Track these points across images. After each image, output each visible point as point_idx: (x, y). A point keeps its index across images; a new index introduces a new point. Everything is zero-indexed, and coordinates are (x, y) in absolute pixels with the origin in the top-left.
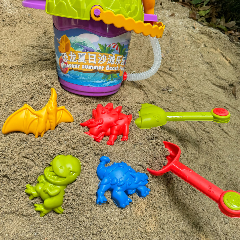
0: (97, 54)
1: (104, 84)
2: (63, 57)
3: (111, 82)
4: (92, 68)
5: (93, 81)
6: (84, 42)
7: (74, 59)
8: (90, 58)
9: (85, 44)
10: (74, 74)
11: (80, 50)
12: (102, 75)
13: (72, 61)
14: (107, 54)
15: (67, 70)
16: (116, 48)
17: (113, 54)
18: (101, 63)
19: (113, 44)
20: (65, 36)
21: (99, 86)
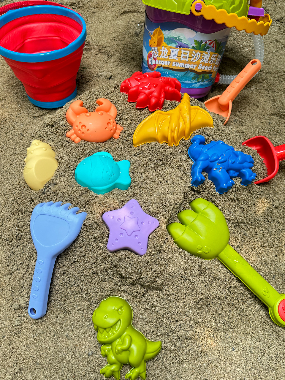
0: (191, 51)
1: (193, 85)
2: (153, 52)
3: (201, 83)
4: (183, 67)
5: (182, 81)
6: (179, 37)
7: (165, 55)
8: (182, 55)
11: (174, 45)
12: (193, 75)
13: (163, 57)
14: (202, 51)
15: (155, 67)
16: (212, 45)
17: (208, 51)
18: (193, 61)
19: (209, 41)
20: (159, 29)
21: (188, 87)
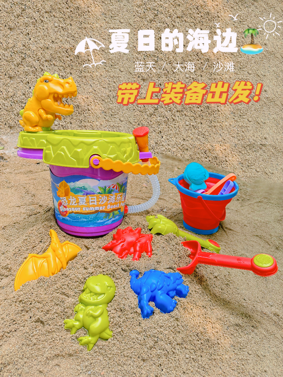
0: (98, 196)
1: (106, 223)
2: (62, 201)
3: (113, 219)
4: (93, 210)
5: (95, 222)
6: (84, 187)
7: (74, 203)
8: (90, 201)
9: (85, 189)
10: (75, 217)
11: (81, 194)
12: (104, 214)
13: (72, 205)
14: (108, 195)
15: (67, 213)
16: (115, 187)
17: (114, 193)
18: (102, 204)
19: (112, 185)
20: (64, 181)
21: (101, 226)
